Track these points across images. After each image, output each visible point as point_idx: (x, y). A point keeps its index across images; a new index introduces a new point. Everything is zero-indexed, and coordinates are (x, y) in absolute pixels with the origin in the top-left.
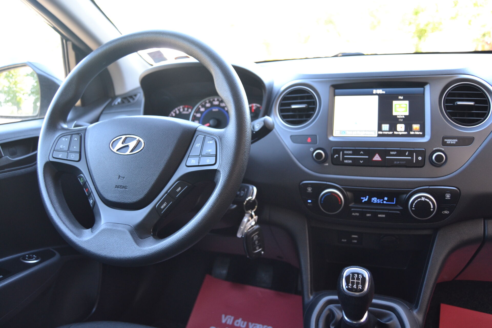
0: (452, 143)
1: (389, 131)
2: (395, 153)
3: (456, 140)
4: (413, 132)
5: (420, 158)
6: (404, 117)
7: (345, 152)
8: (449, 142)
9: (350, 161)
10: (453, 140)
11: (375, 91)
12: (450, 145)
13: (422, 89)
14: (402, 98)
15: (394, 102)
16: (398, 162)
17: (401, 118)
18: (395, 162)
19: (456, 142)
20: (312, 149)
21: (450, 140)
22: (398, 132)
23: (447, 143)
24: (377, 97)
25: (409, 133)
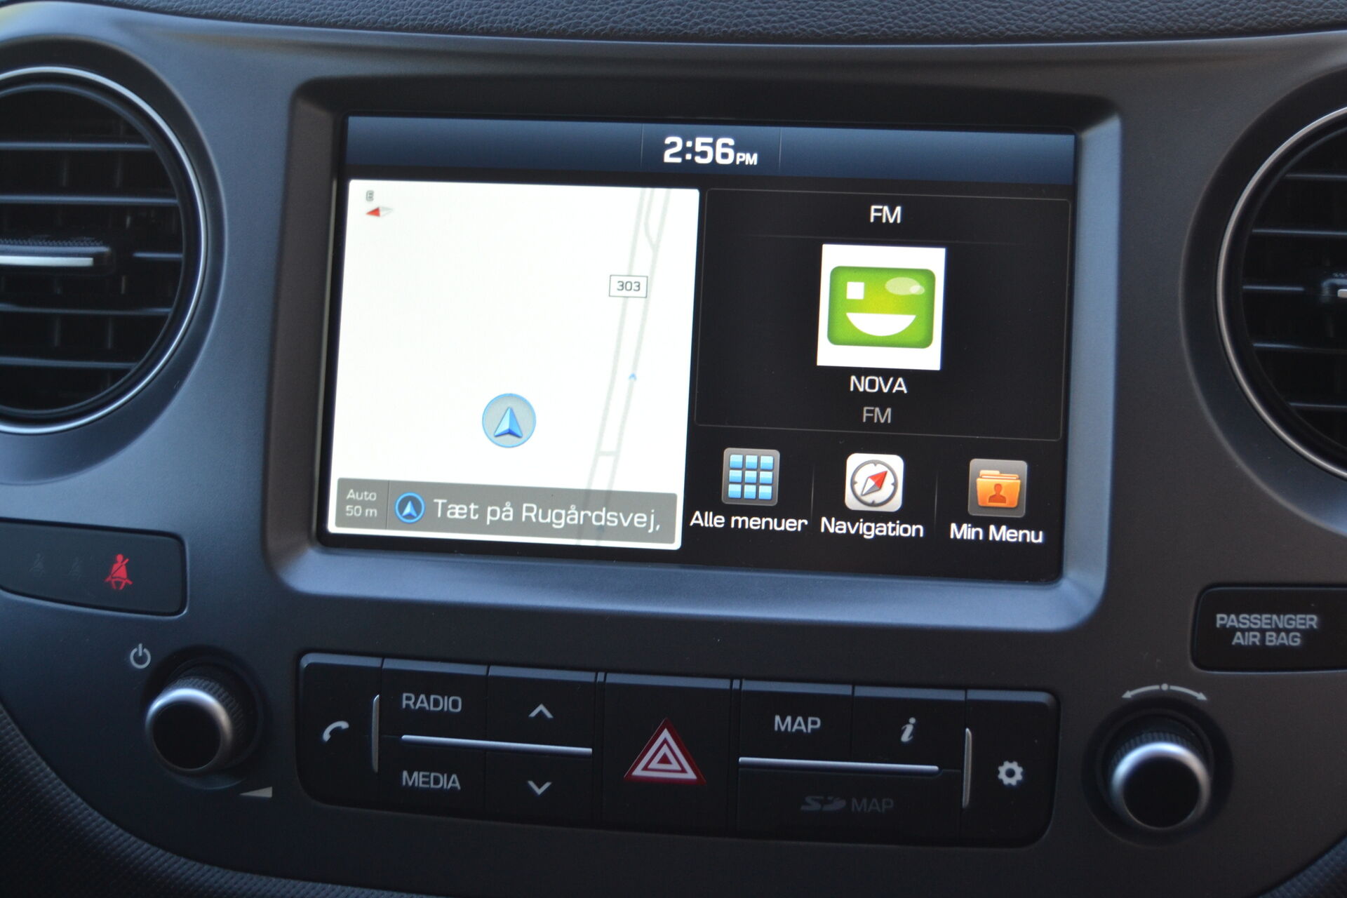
0: (1272, 640)
1: (779, 510)
2: (810, 725)
3: (1311, 621)
4: (976, 522)
5: (1011, 773)
6: (901, 386)
7: (408, 701)
8: (1253, 639)
9: (451, 782)
10: (1282, 621)
11: (673, 149)
12: (1263, 658)
13: (1063, 141)
14: (892, 215)
15: (834, 256)
16: (839, 804)
17: (880, 399)
18: (812, 805)
19: (1307, 634)
20: (140, 657)
21: (1263, 620)
22: (853, 516)
23: (1238, 639)
24: (687, 201)
25: (938, 531)
